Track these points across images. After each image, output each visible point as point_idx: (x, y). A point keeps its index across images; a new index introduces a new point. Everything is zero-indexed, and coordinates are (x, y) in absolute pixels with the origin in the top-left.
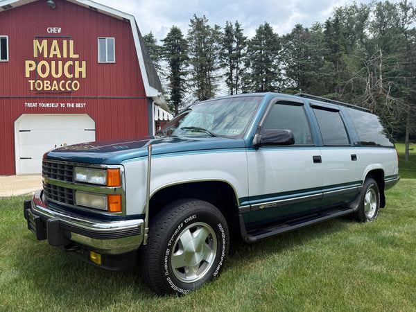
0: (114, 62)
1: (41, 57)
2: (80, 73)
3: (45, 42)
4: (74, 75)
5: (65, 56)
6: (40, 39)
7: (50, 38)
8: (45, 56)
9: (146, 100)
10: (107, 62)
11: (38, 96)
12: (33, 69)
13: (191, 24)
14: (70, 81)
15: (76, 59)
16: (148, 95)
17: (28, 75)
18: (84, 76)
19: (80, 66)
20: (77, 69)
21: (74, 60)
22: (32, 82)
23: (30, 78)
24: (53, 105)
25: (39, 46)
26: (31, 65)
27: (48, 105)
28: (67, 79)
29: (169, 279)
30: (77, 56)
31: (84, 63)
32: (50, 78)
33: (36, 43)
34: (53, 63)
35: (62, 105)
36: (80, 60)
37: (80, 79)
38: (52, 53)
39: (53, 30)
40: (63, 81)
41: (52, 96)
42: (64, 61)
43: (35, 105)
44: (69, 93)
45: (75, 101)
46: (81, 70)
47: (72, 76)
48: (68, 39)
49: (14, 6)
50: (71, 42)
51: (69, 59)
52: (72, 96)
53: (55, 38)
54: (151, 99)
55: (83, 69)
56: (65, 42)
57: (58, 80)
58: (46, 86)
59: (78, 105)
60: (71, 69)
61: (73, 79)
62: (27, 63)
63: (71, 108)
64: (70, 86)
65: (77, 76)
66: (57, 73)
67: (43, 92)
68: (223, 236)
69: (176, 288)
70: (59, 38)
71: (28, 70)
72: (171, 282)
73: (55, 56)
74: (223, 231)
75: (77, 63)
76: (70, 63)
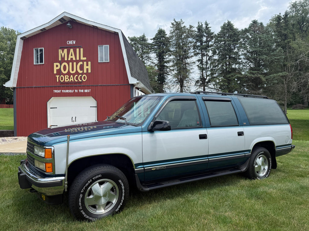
0: (109, 61)
1: (63, 60)
2: (87, 69)
3: (66, 50)
4: (83, 71)
5: (78, 59)
6: (63, 49)
7: (69, 48)
8: (66, 59)
9: (129, 86)
10: (104, 61)
11: (61, 85)
12: (58, 68)
13: (172, 26)
14: (81, 75)
15: (85, 61)
16: (130, 83)
17: (55, 72)
18: (90, 71)
19: (87, 65)
20: (85, 67)
21: (83, 61)
22: (58, 76)
23: (57, 74)
24: (70, 91)
25: (63, 53)
26: (57, 66)
27: (67, 91)
28: (78, 74)
29: (82, 211)
30: (85, 59)
31: (89, 63)
32: (69, 74)
33: (60, 51)
34: (71, 64)
35: (76, 91)
36: (87, 61)
37: (87, 74)
38: (70, 57)
39: (71, 42)
40: (77, 75)
41: (70, 85)
42: (77, 62)
43: (59, 91)
44: (80, 83)
45: (84, 88)
46: (88, 67)
47: (82, 72)
48: (80, 48)
49: (47, 29)
50: (82, 49)
51: (80, 60)
52: (82, 85)
53: (71, 48)
54: (133, 85)
55: (89, 67)
56: (78, 50)
57: (74, 75)
58: (66, 79)
59: (86, 91)
60: (82, 68)
61: (83, 74)
62: (55, 64)
63: (82, 92)
64: (81, 78)
65: (85, 71)
66: (73, 70)
67: (64, 83)
68: (123, 187)
69: (87, 217)
70: (74, 47)
71: (55, 69)
72: (84, 213)
73: (72, 59)
74: (122, 184)
75: (85, 63)
76: (81, 63)
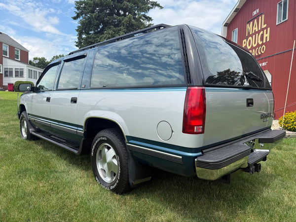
0: (287, 19)
1: (249, 35)
2: (266, 38)
3: (251, 23)
5: (260, 28)
6: (249, 22)
8: (251, 34)
10: (282, 21)
12: (245, 44)
14: (260, 47)
15: (265, 28)
18: (268, 40)
19: (267, 33)
20: (265, 36)
21: (263, 30)
25: (249, 27)
26: (245, 42)
30: (265, 25)
31: (269, 29)
32: (252, 48)
34: (254, 36)
36: (267, 28)
37: (267, 43)
38: (254, 29)
39: (255, 13)
40: (258, 48)
42: (259, 32)
44: (259, 56)
45: (262, 61)
46: (267, 35)
47: (262, 42)
48: (261, 15)
49: (240, 8)
50: (263, 16)
52: (261, 58)
53: (255, 18)
56: (260, 18)
57: (255, 48)
59: (264, 64)
60: (262, 39)
61: (262, 45)
62: (244, 41)
64: (260, 50)
65: (264, 41)
66: (255, 43)
70: (257, 17)
71: (244, 46)
73: (255, 31)
75: (265, 31)
76: (262, 32)
